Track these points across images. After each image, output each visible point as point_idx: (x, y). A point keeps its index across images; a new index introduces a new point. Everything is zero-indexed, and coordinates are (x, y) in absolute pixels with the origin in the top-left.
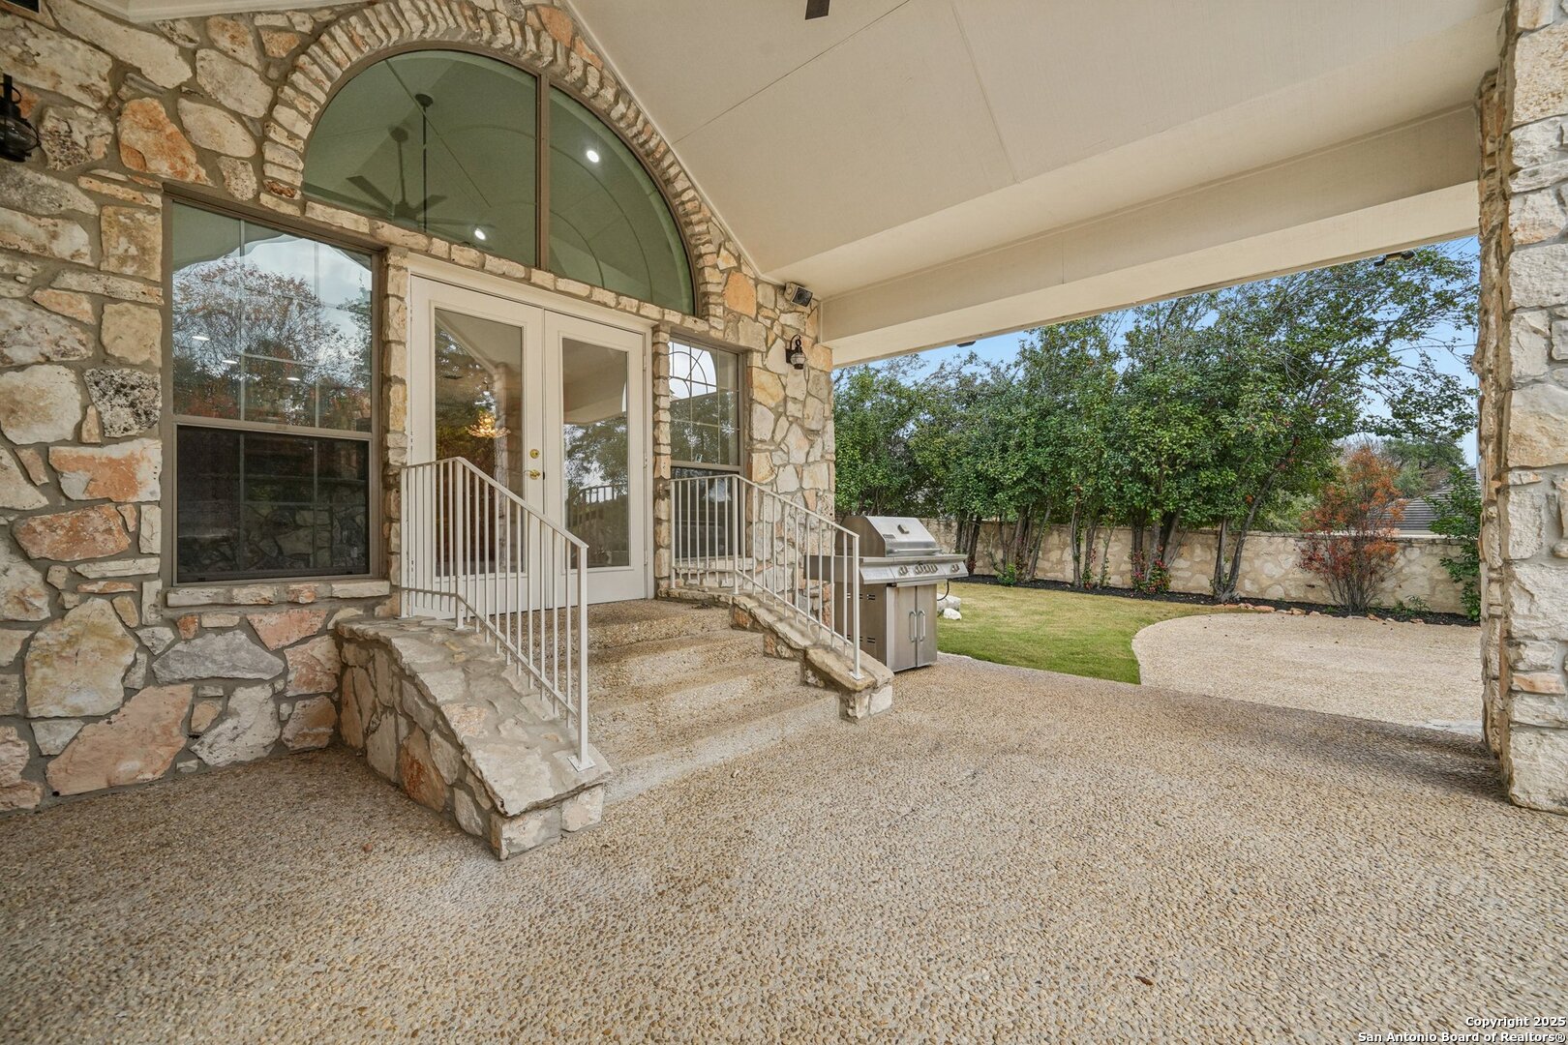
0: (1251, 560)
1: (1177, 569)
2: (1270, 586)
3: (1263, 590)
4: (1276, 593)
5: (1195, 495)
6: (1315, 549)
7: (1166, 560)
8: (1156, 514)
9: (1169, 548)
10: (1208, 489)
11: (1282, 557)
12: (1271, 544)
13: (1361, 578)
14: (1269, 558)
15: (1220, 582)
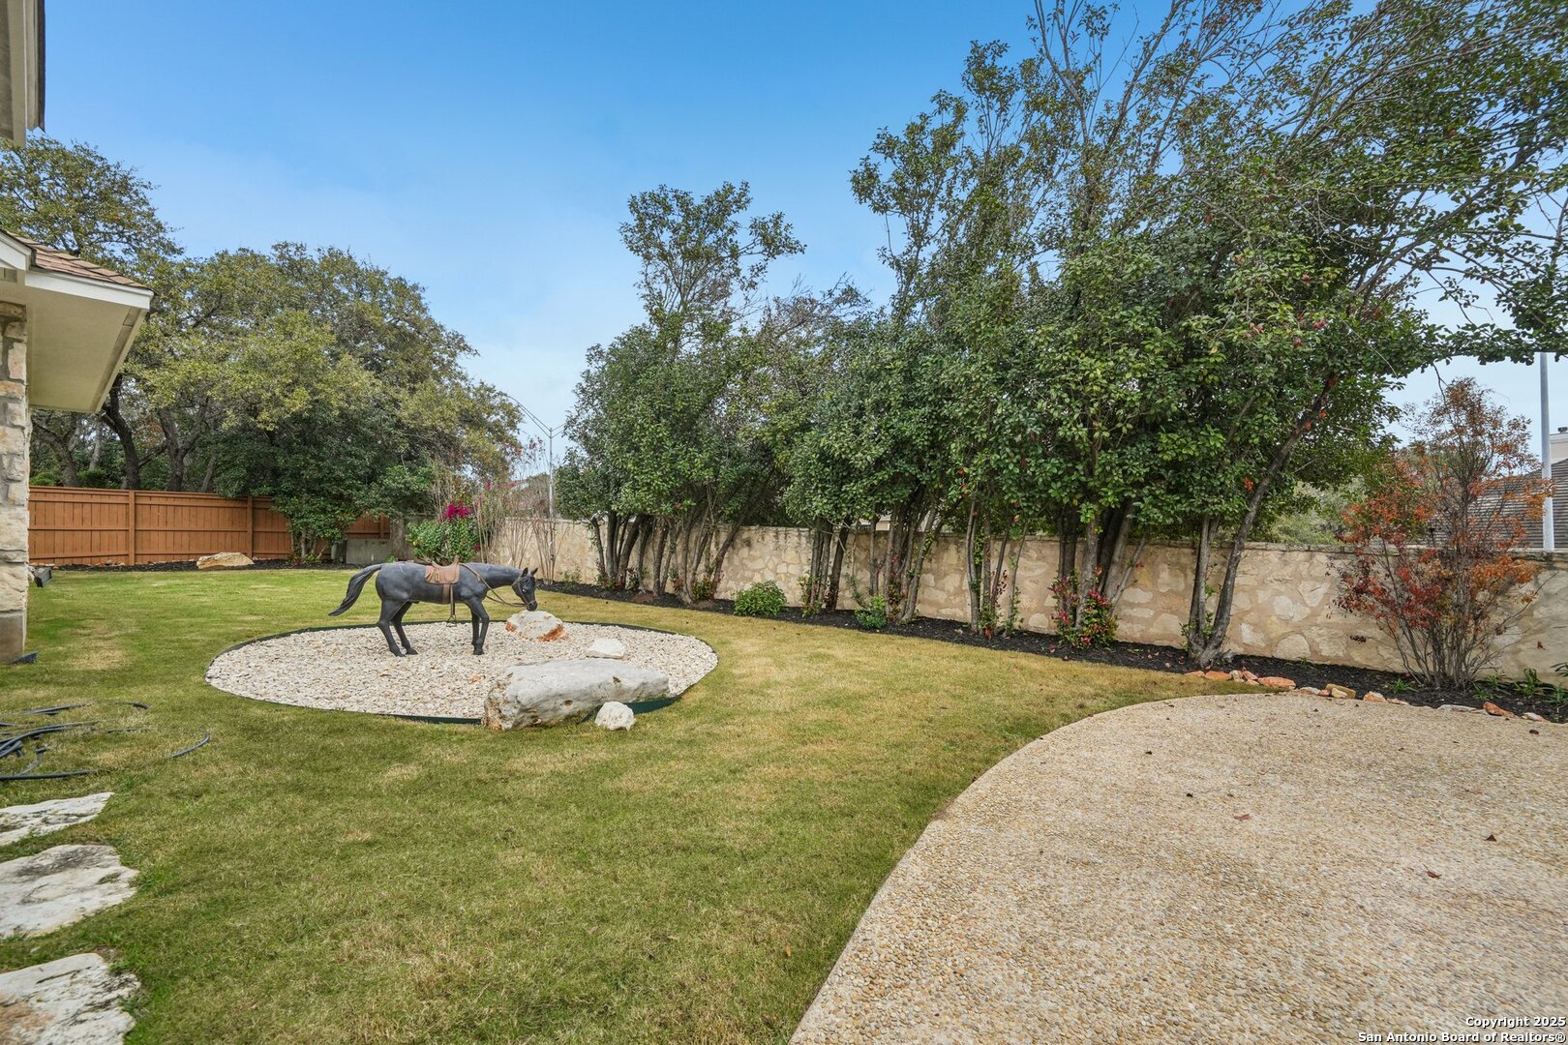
0: (1251, 592)
1: (1132, 605)
2: (1284, 636)
3: (1272, 643)
4: (1293, 649)
5: (1153, 477)
6: (1366, 572)
7: (1110, 592)
8: (1088, 513)
9: (1114, 571)
10: (1174, 465)
11: (1305, 586)
12: (1286, 563)
13: (1459, 626)
14: (1283, 589)
15: (1198, 630)
